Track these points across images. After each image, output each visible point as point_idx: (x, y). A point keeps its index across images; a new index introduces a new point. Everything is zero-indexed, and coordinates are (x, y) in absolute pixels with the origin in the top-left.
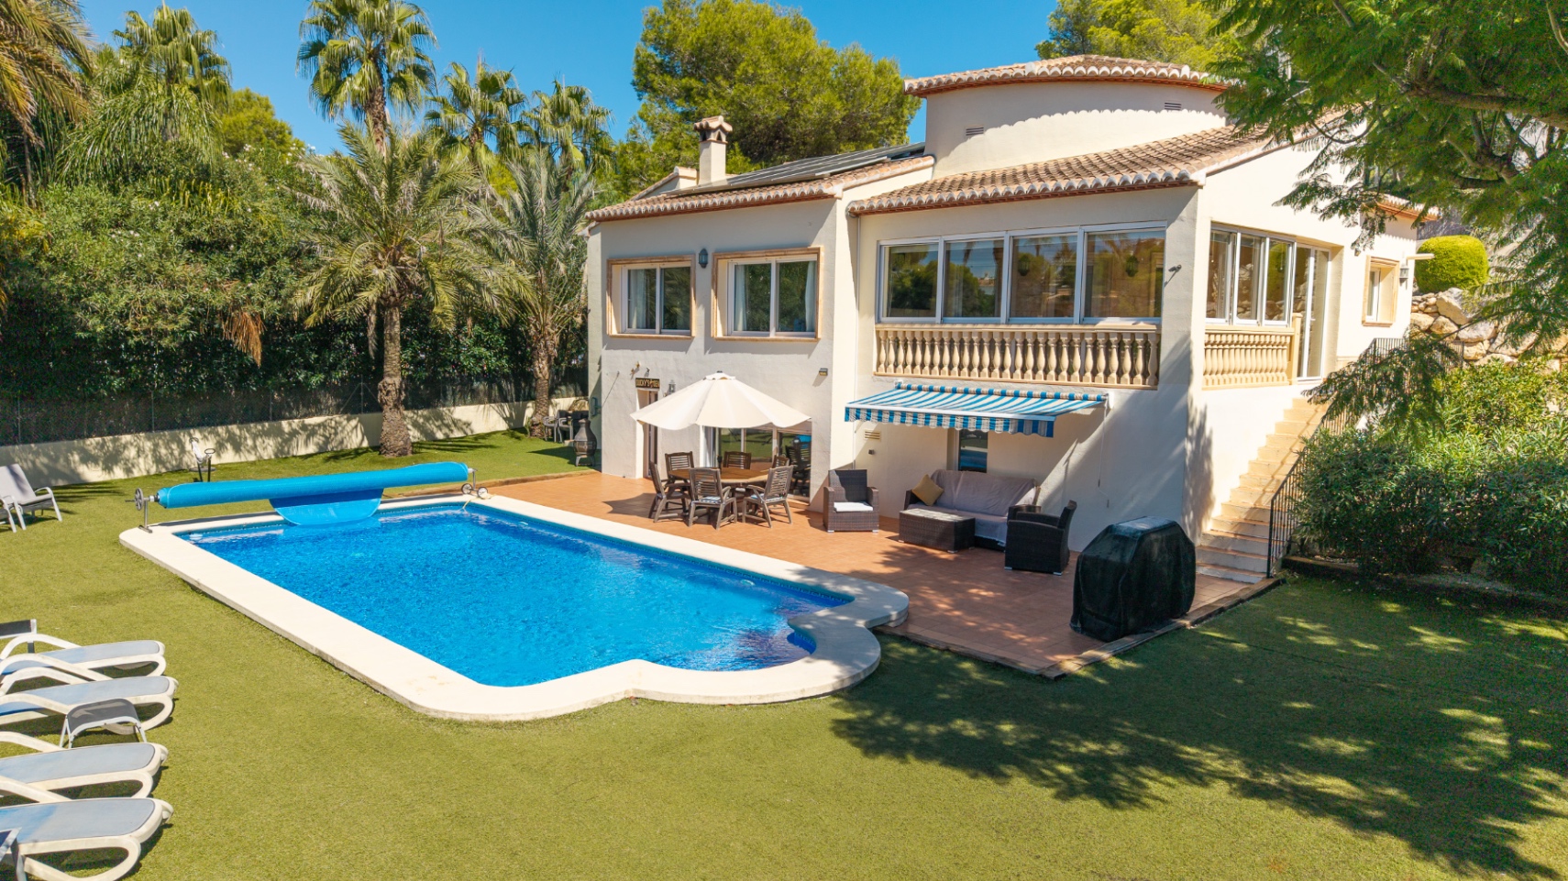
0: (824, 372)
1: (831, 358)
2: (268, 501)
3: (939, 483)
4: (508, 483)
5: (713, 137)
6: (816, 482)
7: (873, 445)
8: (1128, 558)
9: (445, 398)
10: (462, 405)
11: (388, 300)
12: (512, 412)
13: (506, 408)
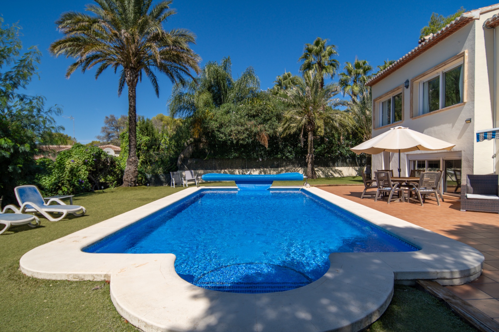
0: (469, 121)
1: (473, 111)
2: (234, 182)
9: (336, 164)
10: (341, 166)
11: (308, 129)
12: (359, 169)
13: (357, 168)
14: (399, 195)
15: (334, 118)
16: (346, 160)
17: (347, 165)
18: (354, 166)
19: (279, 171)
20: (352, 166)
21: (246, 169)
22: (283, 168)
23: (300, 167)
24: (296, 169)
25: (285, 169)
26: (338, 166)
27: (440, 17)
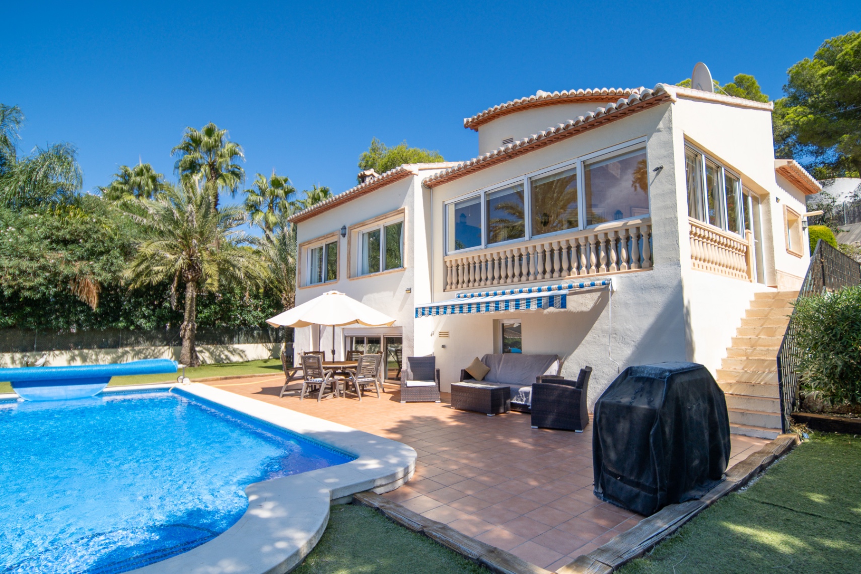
0: (409, 290)
1: (413, 280)
2: (9, 383)
3: (487, 364)
7: (444, 341)
8: (658, 402)
9: (235, 339)
10: (244, 343)
11: (187, 277)
12: (274, 347)
13: (270, 346)
14: (332, 388)
15: (236, 262)
16: (253, 332)
17: (255, 341)
18: (265, 342)
19: (120, 354)
20: (262, 343)
21: (34, 353)
22: (128, 349)
23: (166, 345)
24: (156, 351)
25: (133, 350)
26: (239, 343)
27: (382, 145)
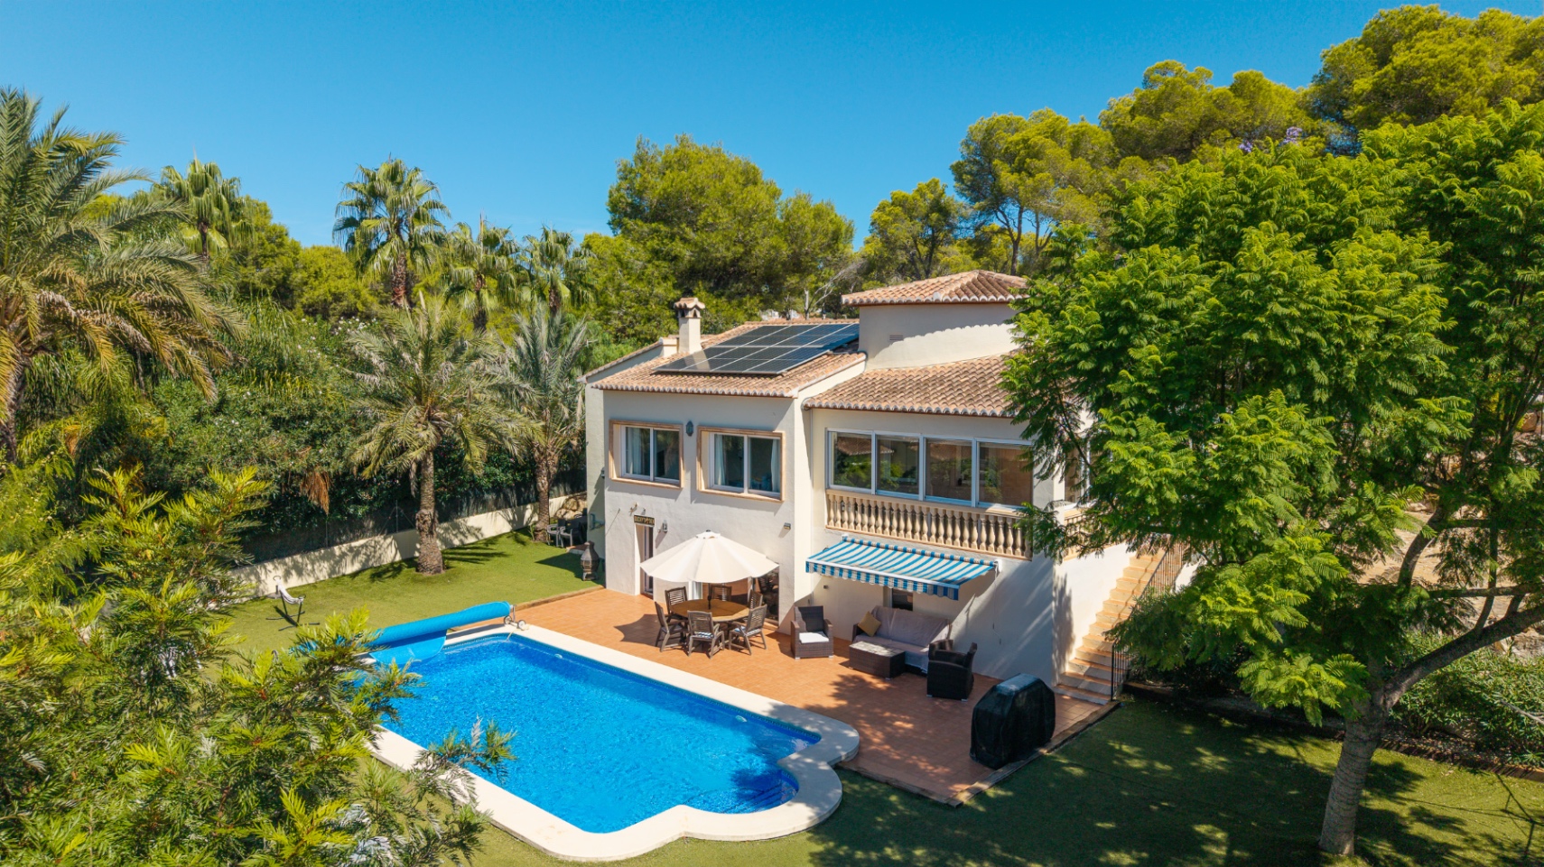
0: (788, 526)
3: (878, 617)
4: (534, 605)
5: (690, 314)
6: (784, 609)
7: (826, 581)
8: (1006, 711)
9: (464, 510)
10: (476, 513)
12: (514, 513)
13: (510, 512)
16: (484, 496)
17: (487, 508)
18: (503, 508)
20: (499, 509)
26: (469, 514)
